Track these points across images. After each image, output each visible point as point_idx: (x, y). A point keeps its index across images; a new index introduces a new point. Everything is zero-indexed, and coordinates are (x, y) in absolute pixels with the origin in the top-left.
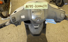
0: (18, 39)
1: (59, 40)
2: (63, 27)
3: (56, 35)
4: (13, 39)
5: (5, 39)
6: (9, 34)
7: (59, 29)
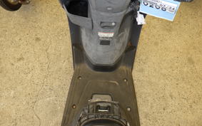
0: (46, 77)
1: (171, 96)
2: (190, 61)
3: (162, 81)
4: (30, 75)
5: (7, 72)
6: (20, 59)
7: (176, 64)
